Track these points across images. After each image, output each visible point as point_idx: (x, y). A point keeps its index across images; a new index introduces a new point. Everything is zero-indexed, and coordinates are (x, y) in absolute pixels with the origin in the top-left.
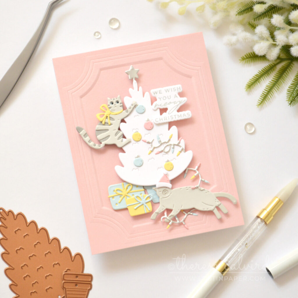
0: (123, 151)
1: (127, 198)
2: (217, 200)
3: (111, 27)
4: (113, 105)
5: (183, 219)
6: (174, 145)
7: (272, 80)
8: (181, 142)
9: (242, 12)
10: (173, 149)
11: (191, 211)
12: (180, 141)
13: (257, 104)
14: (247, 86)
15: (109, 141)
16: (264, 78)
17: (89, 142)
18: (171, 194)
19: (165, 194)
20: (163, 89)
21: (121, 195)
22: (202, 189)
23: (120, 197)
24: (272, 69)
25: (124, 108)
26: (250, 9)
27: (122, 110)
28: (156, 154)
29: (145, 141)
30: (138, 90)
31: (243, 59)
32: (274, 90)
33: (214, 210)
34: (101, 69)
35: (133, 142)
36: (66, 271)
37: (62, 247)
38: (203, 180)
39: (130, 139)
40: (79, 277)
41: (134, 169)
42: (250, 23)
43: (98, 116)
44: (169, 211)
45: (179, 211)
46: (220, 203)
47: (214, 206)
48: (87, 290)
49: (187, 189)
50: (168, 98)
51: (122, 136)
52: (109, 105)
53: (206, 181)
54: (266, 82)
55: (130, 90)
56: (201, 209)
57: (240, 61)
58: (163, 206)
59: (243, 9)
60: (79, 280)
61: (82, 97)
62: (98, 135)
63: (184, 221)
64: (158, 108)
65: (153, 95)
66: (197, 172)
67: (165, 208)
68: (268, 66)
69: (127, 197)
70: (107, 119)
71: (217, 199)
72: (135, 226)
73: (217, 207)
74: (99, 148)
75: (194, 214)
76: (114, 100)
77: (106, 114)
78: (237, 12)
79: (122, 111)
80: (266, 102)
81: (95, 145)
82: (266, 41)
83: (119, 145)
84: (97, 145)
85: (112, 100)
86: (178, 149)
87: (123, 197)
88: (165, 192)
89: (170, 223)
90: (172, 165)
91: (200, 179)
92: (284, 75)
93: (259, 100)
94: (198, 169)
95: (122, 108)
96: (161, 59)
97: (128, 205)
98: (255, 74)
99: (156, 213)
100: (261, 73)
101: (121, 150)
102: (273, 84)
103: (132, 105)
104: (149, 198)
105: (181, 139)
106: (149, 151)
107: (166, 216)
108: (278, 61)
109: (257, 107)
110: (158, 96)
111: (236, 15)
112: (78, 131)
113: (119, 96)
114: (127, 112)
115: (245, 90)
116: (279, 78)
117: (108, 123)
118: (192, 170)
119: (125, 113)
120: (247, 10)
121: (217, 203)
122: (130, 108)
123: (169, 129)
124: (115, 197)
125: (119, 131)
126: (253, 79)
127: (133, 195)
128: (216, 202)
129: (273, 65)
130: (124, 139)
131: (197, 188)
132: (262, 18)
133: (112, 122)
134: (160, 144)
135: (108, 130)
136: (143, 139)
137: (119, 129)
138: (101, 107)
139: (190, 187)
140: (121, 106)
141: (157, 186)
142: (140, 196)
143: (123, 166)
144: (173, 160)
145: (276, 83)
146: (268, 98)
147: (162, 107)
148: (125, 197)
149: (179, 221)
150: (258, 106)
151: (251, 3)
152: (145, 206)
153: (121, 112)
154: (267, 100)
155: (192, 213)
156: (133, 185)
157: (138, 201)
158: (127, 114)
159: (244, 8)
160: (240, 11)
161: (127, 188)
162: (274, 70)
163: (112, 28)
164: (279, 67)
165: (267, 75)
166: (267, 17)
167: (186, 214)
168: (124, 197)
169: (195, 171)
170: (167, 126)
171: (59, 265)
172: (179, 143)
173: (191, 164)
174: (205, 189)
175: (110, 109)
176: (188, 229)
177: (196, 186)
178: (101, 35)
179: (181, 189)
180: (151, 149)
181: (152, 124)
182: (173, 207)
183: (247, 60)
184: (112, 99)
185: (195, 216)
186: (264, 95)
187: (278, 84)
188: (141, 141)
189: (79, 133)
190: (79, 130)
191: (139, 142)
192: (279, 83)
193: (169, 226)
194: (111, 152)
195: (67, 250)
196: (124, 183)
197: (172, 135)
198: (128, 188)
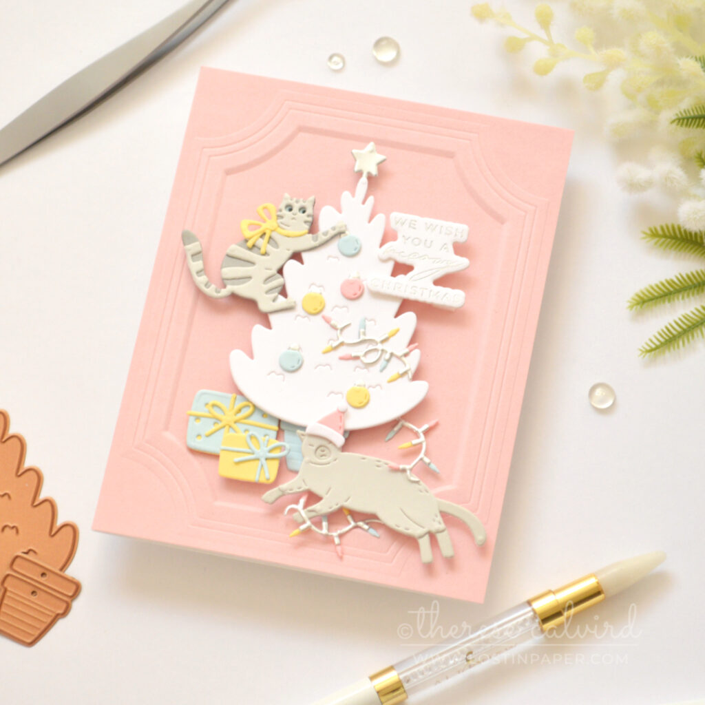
0: (268, 326)
1: (229, 431)
2: (439, 518)
4: (291, 212)
5: (339, 532)
6: (392, 355)
8: (412, 353)
9: (688, 119)
10: (385, 363)
11: (367, 521)
12: (411, 351)
14: (637, 298)
15: (243, 290)
17: (198, 273)
18: (335, 460)
19: (322, 456)
20: (422, 221)
21: (218, 420)
22: (415, 478)
23: (215, 423)
25: (313, 229)
27: (307, 231)
28: (342, 358)
29: (327, 321)
30: (364, 202)
31: (654, 234)
33: (421, 537)
34: (301, 129)
35: (299, 310)
36: (25, 551)
37: (43, 495)
38: (427, 460)
39: (295, 302)
40: (48, 576)
41: (273, 372)
43: (244, 224)
44: (313, 498)
45: (335, 507)
46: (442, 526)
47: (425, 530)
48: (54, 615)
49: (378, 466)
50: (425, 244)
51: (279, 289)
52: (280, 210)
53: (433, 466)
55: (346, 195)
56: (391, 523)
57: (644, 236)
58: (304, 481)
59: (692, 114)
60: (46, 583)
61: (229, 172)
62: (225, 267)
63: (341, 536)
64: (389, 259)
65: (393, 225)
66: (422, 438)
67: (304, 487)
69: (231, 429)
70: (263, 239)
71: (439, 515)
72: (218, 503)
73: (432, 536)
74: (215, 294)
75: (372, 531)
76: (297, 202)
77: (264, 226)
78: (677, 114)
79: (304, 234)
81: (207, 285)
83: (264, 306)
84: (213, 287)
85: (293, 202)
86: (396, 367)
87: (221, 425)
88: (323, 451)
89: (303, 527)
90: (366, 396)
91: (422, 455)
94: (426, 433)
95: (307, 227)
96: (450, 155)
97: (223, 447)
98: (668, 279)
99: (280, 490)
101: (265, 319)
103: (334, 229)
104: (278, 451)
105: (416, 348)
106: (327, 347)
107: (300, 506)
109: (641, 355)
110: (402, 231)
111: (673, 122)
112: (183, 240)
113: (312, 198)
114: (316, 239)
115: (629, 304)
117: (260, 249)
118: (411, 430)
119: (309, 241)
120: (702, 120)
121: (437, 524)
122: (325, 234)
123: (397, 315)
124: (202, 419)
125: (279, 275)
126: (657, 286)
127: (246, 430)
128: (434, 520)
130: (281, 298)
131: (404, 471)
133: (270, 248)
134: (358, 340)
135: (253, 263)
136: (326, 313)
137: (280, 271)
138: (260, 209)
139: (386, 464)
140: (306, 222)
141: (308, 431)
142: (261, 438)
143: (252, 357)
144: (374, 387)
147: (401, 260)
148: (227, 427)
149: (329, 530)
150: (643, 352)
152: (262, 466)
153: (301, 236)
155: (366, 527)
156: (256, 408)
157: (250, 448)
158: (313, 244)
160: (684, 115)
161: (240, 411)
163: (376, 59)
165: (698, 291)
167: (353, 524)
168: (224, 427)
169: (417, 435)
170: (395, 306)
171: (17, 532)
172: (406, 355)
173: (414, 414)
174: (421, 482)
175: (281, 220)
176: (341, 558)
177: (401, 467)
179: (364, 459)
180: (335, 344)
181: (361, 288)
182: (327, 493)
183: (663, 239)
184: (295, 199)
185: (371, 535)
188: (319, 318)
189: (185, 244)
190: (187, 238)
191: (312, 318)
193: (296, 531)
194: (239, 318)
196: (239, 397)
197: (398, 331)
198: (243, 411)
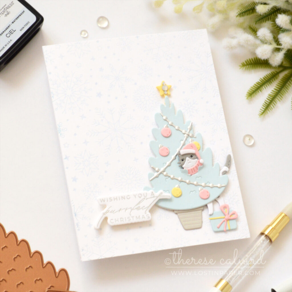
3: (99, 25)
7: (275, 89)
13: (260, 113)
16: (265, 86)
24: (275, 78)
26: (251, 11)
32: (276, 100)
42: (251, 27)
54: (269, 90)
68: (270, 74)
80: (268, 112)
82: (269, 45)
92: (287, 84)
93: (261, 110)
100: (262, 81)
102: (275, 93)
108: (281, 69)
116: (282, 88)
129: (276, 73)
132: (264, 21)
145: (279, 92)
146: (271, 108)
151: (252, 4)
154: (269, 109)
159: (245, 9)
162: (276, 78)
164: (282, 75)
166: (270, 20)
178: (88, 33)
186: (267, 105)
187: (282, 94)
192: (283, 92)
195: (51, 266)
